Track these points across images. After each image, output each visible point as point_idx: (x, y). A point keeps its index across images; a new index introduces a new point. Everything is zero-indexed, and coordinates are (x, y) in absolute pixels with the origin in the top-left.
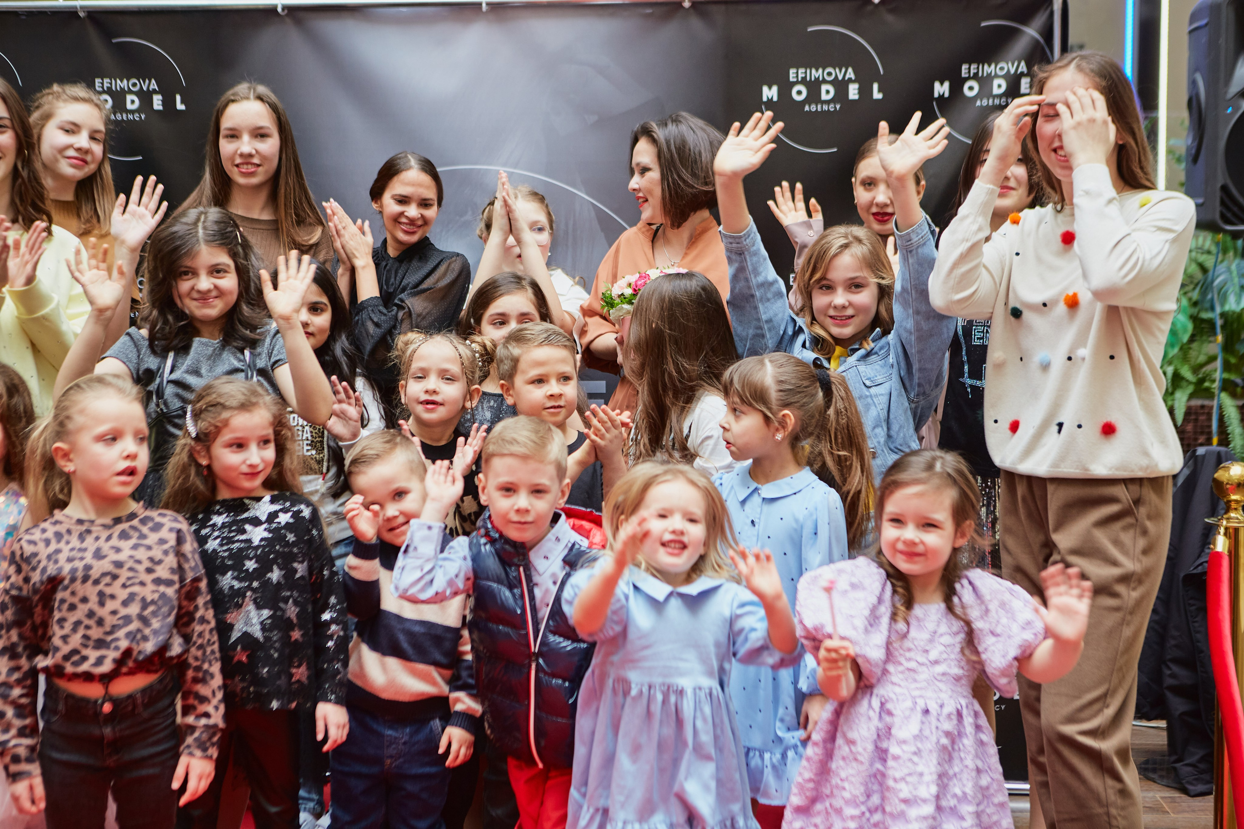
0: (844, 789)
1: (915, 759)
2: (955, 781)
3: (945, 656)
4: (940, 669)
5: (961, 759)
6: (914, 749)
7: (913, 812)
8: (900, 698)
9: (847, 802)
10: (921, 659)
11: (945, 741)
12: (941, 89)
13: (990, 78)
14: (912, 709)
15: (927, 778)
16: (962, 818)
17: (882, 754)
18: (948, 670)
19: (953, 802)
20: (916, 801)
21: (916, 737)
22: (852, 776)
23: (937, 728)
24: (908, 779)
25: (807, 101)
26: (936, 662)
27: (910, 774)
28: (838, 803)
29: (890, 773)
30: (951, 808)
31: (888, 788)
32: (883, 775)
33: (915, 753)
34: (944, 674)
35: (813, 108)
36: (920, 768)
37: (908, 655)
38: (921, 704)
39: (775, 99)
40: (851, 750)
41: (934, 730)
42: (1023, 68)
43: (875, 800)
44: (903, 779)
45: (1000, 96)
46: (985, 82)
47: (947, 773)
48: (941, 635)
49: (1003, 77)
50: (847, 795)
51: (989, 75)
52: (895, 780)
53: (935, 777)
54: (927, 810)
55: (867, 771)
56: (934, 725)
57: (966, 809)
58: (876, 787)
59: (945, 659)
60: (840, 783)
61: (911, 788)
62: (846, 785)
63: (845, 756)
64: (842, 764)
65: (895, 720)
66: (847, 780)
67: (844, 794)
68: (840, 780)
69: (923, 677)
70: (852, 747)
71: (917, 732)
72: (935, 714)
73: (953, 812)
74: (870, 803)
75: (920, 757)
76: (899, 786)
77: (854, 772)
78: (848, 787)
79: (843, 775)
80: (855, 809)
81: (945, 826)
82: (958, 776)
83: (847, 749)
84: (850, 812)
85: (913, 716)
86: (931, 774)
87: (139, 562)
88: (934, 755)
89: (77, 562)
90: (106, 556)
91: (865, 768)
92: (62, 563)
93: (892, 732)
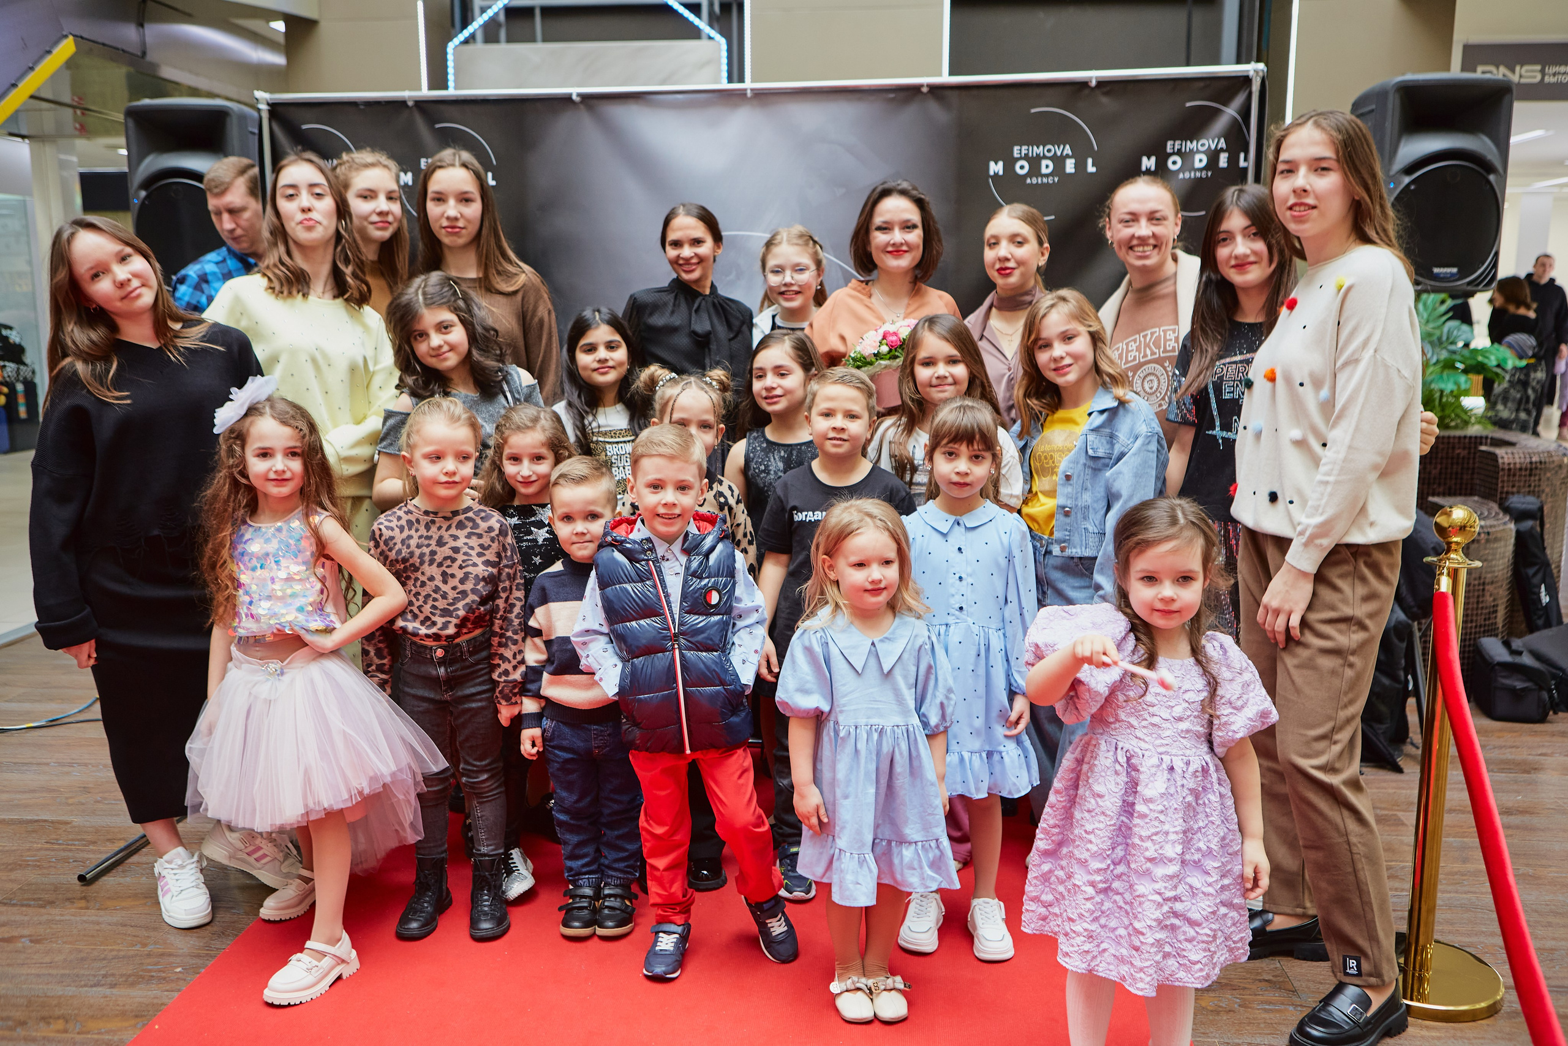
0: (1091, 841)
1: (1162, 817)
2: (1199, 835)
3: (1189, 713)
4: (1183, 726)
5: (1207, 815)
6: (1160, 808)
7: (1160, 871)
8: (1147, 754)
9: (1093, 855)
10: (1165, 715)
11: (1190, 798)
13: (1192, 153)
14: (1158, 766)
15: (1172, 837)
16: (1207, 873)
17: (1128, 808)
18: (1191, 727)
19: (1197, 857)
20: (1161, 859)
21: (1162, 795)
22: (1100, 829)
23: (1182, 786)
24: (1154, 838)
26: (1180, 719)
27: (1156, 834)
28: (1083, 855)
29: (1136, 830)
30: (1194, 862)
31: (1134, 845)
32: (1130, 828)
33: (1161, 812)
34: (1187, 731)
36: (1166, 827)
37: (1151, 710)
38: (1166, 760)
40: (1097, 803)
41: (1179, 789)
42: (1222, 144)
43: (1119, 852)
44: (1149, 838)
45: (1201, 170)
46: (1187, 157)
47: (1192, 829)
49: (1204, 152)
50: (1093, 847)
51: (1191, 151)
52: (1141, 838)
53: (1181, 835)
54: (1173, 869)
55: (1114, 825)
56: (1179, 783)
57: (1211, 864)
58: (1120, 840)
59: (1189, 716)
60: (1085, 835)
61: (1157, 847)
62: (1091, 837)
63: (1091, 808)
64: (1086, 814)
65: (1142, 777)
66: (1092, 832)
67: (1089, 846)
68: (1086, 831)
69: (1168, 733)
70: (1098, 799)
71: (1163, 791)
72: (1180, 771)
73: (1197, 864)
74: (1114, 856)
75: (1166, 815)
76: (1145, 845)
77: (1101, 826)
78: (1093, 840)
79: (1089, 828)
80: (1101, 862)
81: (1189, 880)
82: (1203, 831)
83: (1093, 801)
84: (1096, 865)
85: (1159, 773)
86: (1176, 833)
87: (472, 548)
88: (1181, 815)
89: (424, 548)
90: (447, 543)
91: (1111, 823)
92: (413, 548)
93: (1139, 788)
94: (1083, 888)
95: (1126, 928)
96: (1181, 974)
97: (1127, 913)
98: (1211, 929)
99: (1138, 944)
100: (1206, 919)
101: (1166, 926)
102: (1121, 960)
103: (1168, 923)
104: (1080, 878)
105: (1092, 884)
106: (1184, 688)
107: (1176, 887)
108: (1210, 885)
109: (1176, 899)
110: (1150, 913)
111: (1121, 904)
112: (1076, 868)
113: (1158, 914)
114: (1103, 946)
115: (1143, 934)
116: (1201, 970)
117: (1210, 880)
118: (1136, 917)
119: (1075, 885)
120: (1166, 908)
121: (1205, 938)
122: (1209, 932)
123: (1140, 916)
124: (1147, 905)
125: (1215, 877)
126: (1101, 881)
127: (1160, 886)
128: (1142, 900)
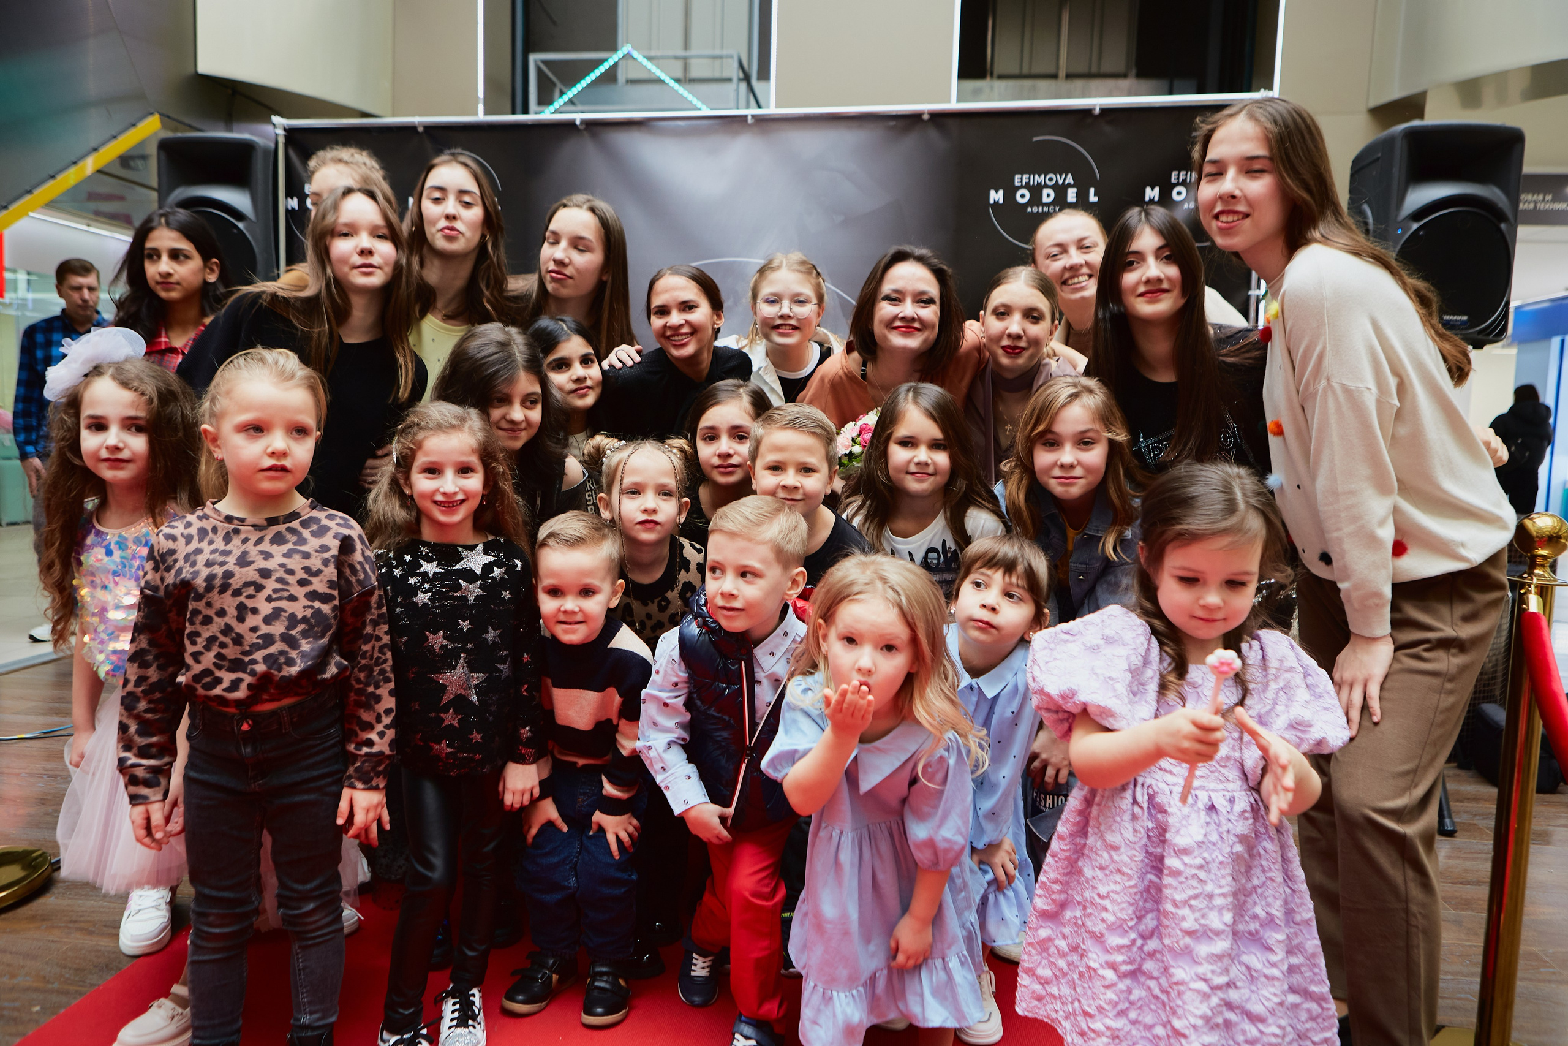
0: (1105, 909)
1: (1202, 875)
2: (1253, 898)
6: (1199, 861)
7: (1203, 949)
8: (1175, 790)
9: (1110, 927)
11: (1239, 848)
14: (1192, 806)
15: (1219, 901)
16: (1270, 949)
17: (1156, 864)
19: (1253, 927)
20: (1205, 932)
21: (1200, 844)
22: (1117, 892)
23: (1228, 830)
24: (1193, 902)
25: (1030, 203)
27: (1196, 897)
28: (1096, 926)
29: (1167, 892)
30: (1251, 933)
31: (1166, 914)
32: (1159, 889)
33: (1201, 867)
35: (1035, 209)
36: (1209, 888)
38: (1203, 796)
39: (1001, 201)
40: (1111, 857)
41: (1225, 836)
43: (1149, 922)
44: (1186, 902)
47: (1245, 888)
50: (1108, 917)
52: (1175, 903)
53: (1230, 899)
54: (1221, 945)
55: (1135, 886)
56: (1224, 828)
57: (1273, 936)
58: (1149, 905)
60: (1098, 900)
61: (1197, 915)
62: (1106, 903)
63: (1104, 863)
64: (1099, 873)
65: (1171, 820)
66: (1107, 896)
67: (1104, 915)
68: (1099, 895)
70: (1113, 853)
71: (1200, 838)
72: (1224, 812)
73: (1254, 938)
74: (1142, 927)
75: (1209, 871)
76: (1181, 912)
77: (1118, 888)
78: (1110, 906)
79: (1103, 890)
80: (1122, 936)
81: (1245, 958)
82: (1259, 891)
83: (1105, 855)
84: (1114, 939)
85: (1194, 815)
86: (1224, 895)
87: (291, 572)
88: (1228, 871)
89: (216, 567)
90: (253, 562)
91: (1132, 883)
92: (200, 565)
93: (1168, 836)
94: (1101, 972)
95: (1164, 1026)
97: (1164, 1004)
98: (1280, 1027)
100: (1272, 1012)
101: (1217, 1025)
103: (1220, 1020)
104: (1096, 958)
105: (1113, 966)
107: (1226, 971)
108: (1274, 965)
109: (1230, 985)
110: (1194, 1008)
111: (1157, 991)
112: (1089, 945)
113: (1204, 1009)
115: (1184, 1036)
117: (1274, 958)
118: (1174, 1013)
119: (1089, 967)
120: (1215, 1000)
122: (1277, 1031)
123: (1180, 1011)
124: (1188, 996)
125: (1279, 955)
126: (1124, 962)
127: (1205, 969)
128: (1182, 988)
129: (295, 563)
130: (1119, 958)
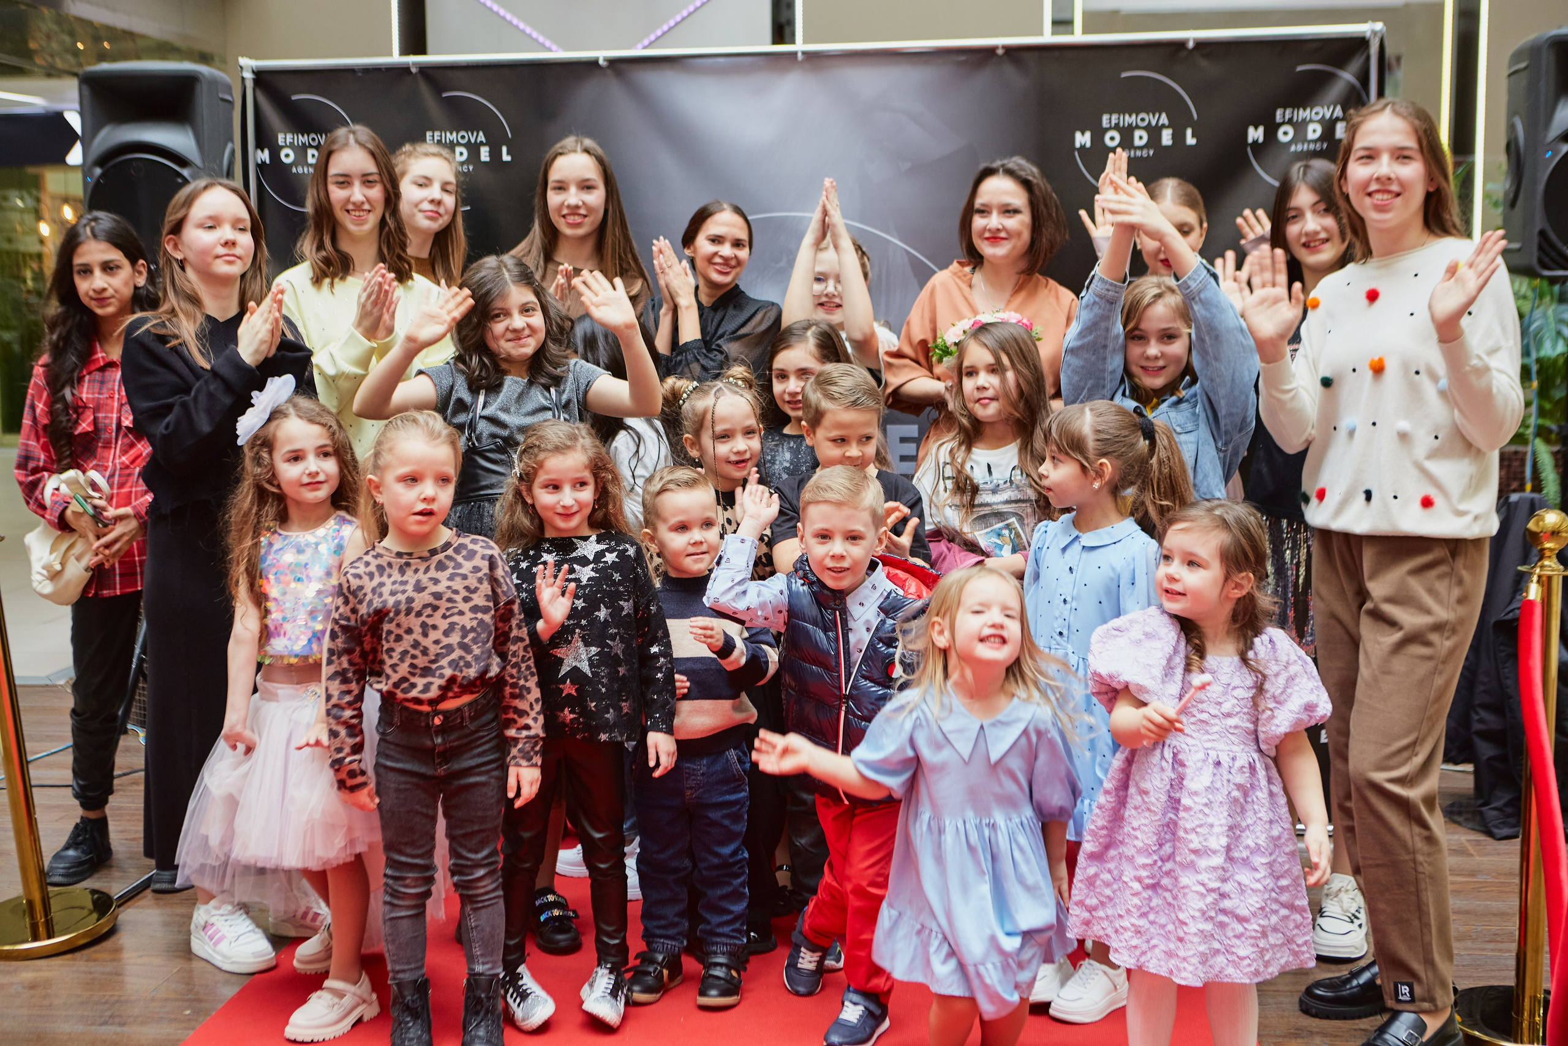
0: (1137, 838)
1: (1206, 810)
2: (1248, 832)
3: (1238, 709)
4: (1232, 722)
5: (1255, 813)
6: (1205, 801)
7: (1203, 863)
8: (1193, 749)
9: (1140, 851)
10: (1214, 712)
11: (1236, 794)
12: (1256, 134)
13: (1305, 122)
14: (1204, 761)
15: (1217, 830)
16: (1256, 870)
17: (1174, 804)
18: (1241, 724)
19: (1245, 854)
20: (1206, 852)
21: (1208, 789)
22: (1145, 825)
23: (1229, 781)
24: (1198, 830)
26: (1229, 715)
27: (1201, 826)
28: (1129, 851)
29: (1181, 823)
30: (1243, 859)
31: (1180, 840)
32: (1176, 824)
33: (1206, 805)
34: (1236, 727)
36: (1210, 820)
37: (1200, 706)
38: (1213, 754)
40: (1143, 800)
41: (1225, 783)
42: (1339, 112)
43: (1167, 849)
44: (1193, 829)
45: (1315, 141)
46: (1300, 127)
47: (1239, 825)
48: (1235, 688)
49: (1318, 122)
50: (1139, 844)
51: (1304, 120)
52: (1186, 831)
53: (1227, 830)
54: (1217, 861)
55: (1159, 821)
56: (1226, 779)
57: (1259, 860)
58: (1168, 837)
59: (1238, 713)
60: (1132, 832)
61: (1201, 839)
62: (1138, 834)
63: (1138, 805)
64: (1134, 812)
65: (1188, 771)
66: (1139, 828)
67: (1136, 842)
68: (1133, 829)
69: (1215, 729)
70: (1145, 796)
71: (1208, 784)
72: (1226, 766)
73: (1245, 861)
74: (1162, 853)
75: (1210, 808)
76: (1189, 837)
77: (1147, 822)
78: (1139, 836)
79: (1135, 824)
80: (1147, 857)
81: (1236, 876)
82: (1251, 827)
83: (1139, 798)
84: (1142, 860)
85: (1205, 768)
86: (1222, 826)
87: (456, 592)
88: (1226, 807)
89: (399, 595)
90: (426, 588)
91: (1157, 818)
92: (386, 596)
93: (1185, 783)
94: (1131, 884)
95: (1174, 924)
96: (1230, 970)
97: (1175, 908)
98: (1259, 925)
99: (1181, 934)
100: (1254, 915)
101: (1210, 917)
102: (1170, 954)
104: (1128, 874)
105: (1139, 879)
106: (1233, 685)
107: (1219, 878)
108: (1258, 881)
109: (1225, 895)
110: (1194, 904)
111: (1169, 899)
112: (1125, 865)
113: (1201, 905)
114: (1153, 942)
115: (1185, 924)
116: (1249, 965)
117: (1258, 876)
118: (1180, 909)
120: (1209, 899)
121: (1254, 934)
122: (1257, 928)
123: (1184, 907)
124: (1190, 895)
125: (1263, 873)
126: (1148, 877)
127: (1204, 877)
128: (1186, 890)
129: (458, 584)
130: (1144, 873)
